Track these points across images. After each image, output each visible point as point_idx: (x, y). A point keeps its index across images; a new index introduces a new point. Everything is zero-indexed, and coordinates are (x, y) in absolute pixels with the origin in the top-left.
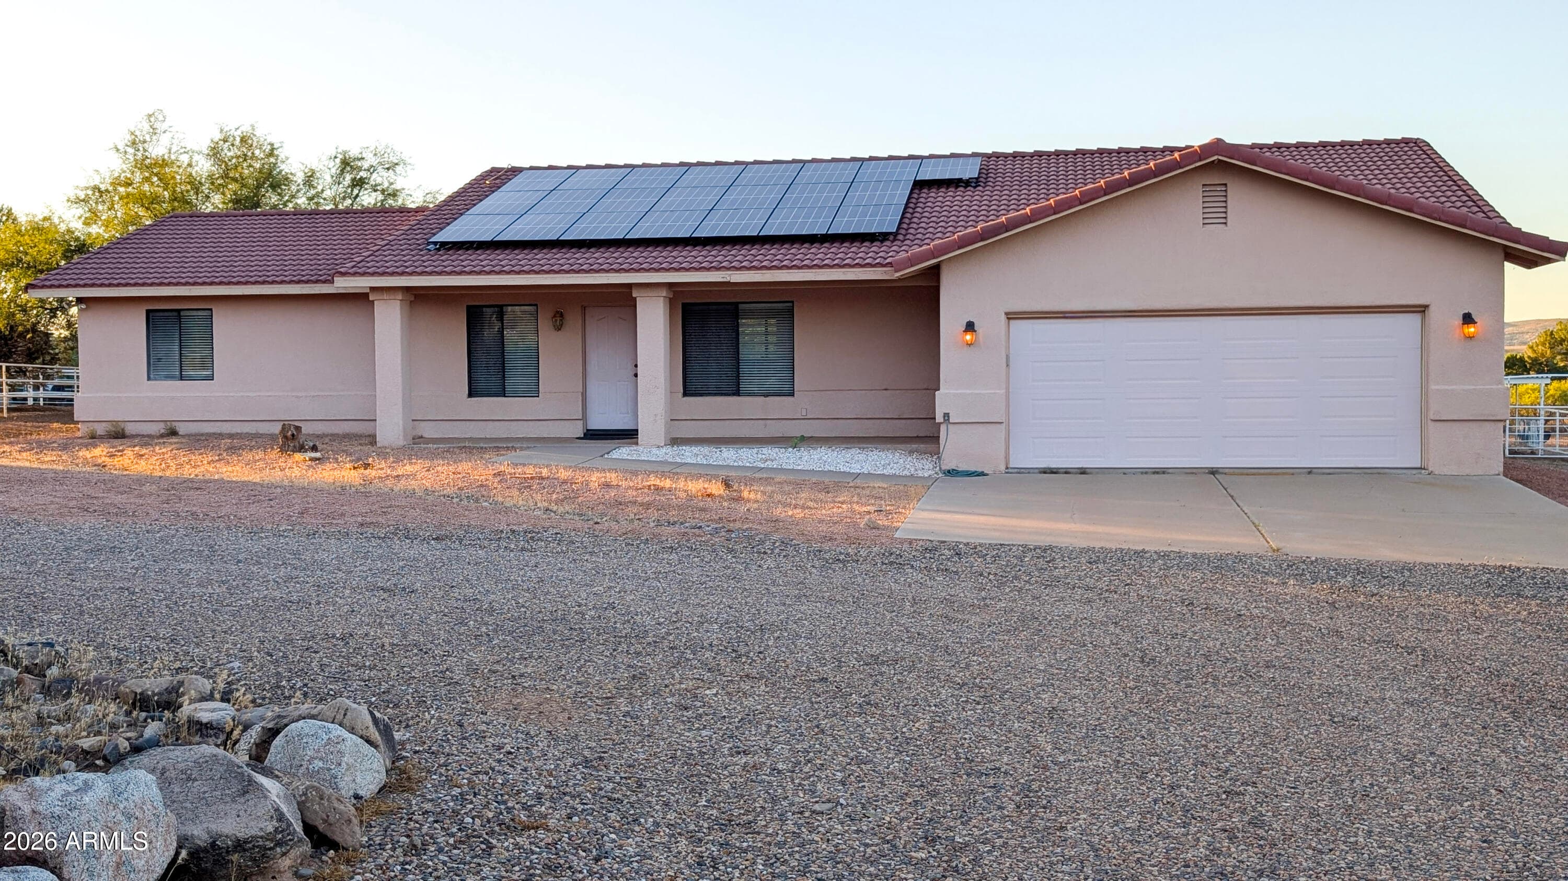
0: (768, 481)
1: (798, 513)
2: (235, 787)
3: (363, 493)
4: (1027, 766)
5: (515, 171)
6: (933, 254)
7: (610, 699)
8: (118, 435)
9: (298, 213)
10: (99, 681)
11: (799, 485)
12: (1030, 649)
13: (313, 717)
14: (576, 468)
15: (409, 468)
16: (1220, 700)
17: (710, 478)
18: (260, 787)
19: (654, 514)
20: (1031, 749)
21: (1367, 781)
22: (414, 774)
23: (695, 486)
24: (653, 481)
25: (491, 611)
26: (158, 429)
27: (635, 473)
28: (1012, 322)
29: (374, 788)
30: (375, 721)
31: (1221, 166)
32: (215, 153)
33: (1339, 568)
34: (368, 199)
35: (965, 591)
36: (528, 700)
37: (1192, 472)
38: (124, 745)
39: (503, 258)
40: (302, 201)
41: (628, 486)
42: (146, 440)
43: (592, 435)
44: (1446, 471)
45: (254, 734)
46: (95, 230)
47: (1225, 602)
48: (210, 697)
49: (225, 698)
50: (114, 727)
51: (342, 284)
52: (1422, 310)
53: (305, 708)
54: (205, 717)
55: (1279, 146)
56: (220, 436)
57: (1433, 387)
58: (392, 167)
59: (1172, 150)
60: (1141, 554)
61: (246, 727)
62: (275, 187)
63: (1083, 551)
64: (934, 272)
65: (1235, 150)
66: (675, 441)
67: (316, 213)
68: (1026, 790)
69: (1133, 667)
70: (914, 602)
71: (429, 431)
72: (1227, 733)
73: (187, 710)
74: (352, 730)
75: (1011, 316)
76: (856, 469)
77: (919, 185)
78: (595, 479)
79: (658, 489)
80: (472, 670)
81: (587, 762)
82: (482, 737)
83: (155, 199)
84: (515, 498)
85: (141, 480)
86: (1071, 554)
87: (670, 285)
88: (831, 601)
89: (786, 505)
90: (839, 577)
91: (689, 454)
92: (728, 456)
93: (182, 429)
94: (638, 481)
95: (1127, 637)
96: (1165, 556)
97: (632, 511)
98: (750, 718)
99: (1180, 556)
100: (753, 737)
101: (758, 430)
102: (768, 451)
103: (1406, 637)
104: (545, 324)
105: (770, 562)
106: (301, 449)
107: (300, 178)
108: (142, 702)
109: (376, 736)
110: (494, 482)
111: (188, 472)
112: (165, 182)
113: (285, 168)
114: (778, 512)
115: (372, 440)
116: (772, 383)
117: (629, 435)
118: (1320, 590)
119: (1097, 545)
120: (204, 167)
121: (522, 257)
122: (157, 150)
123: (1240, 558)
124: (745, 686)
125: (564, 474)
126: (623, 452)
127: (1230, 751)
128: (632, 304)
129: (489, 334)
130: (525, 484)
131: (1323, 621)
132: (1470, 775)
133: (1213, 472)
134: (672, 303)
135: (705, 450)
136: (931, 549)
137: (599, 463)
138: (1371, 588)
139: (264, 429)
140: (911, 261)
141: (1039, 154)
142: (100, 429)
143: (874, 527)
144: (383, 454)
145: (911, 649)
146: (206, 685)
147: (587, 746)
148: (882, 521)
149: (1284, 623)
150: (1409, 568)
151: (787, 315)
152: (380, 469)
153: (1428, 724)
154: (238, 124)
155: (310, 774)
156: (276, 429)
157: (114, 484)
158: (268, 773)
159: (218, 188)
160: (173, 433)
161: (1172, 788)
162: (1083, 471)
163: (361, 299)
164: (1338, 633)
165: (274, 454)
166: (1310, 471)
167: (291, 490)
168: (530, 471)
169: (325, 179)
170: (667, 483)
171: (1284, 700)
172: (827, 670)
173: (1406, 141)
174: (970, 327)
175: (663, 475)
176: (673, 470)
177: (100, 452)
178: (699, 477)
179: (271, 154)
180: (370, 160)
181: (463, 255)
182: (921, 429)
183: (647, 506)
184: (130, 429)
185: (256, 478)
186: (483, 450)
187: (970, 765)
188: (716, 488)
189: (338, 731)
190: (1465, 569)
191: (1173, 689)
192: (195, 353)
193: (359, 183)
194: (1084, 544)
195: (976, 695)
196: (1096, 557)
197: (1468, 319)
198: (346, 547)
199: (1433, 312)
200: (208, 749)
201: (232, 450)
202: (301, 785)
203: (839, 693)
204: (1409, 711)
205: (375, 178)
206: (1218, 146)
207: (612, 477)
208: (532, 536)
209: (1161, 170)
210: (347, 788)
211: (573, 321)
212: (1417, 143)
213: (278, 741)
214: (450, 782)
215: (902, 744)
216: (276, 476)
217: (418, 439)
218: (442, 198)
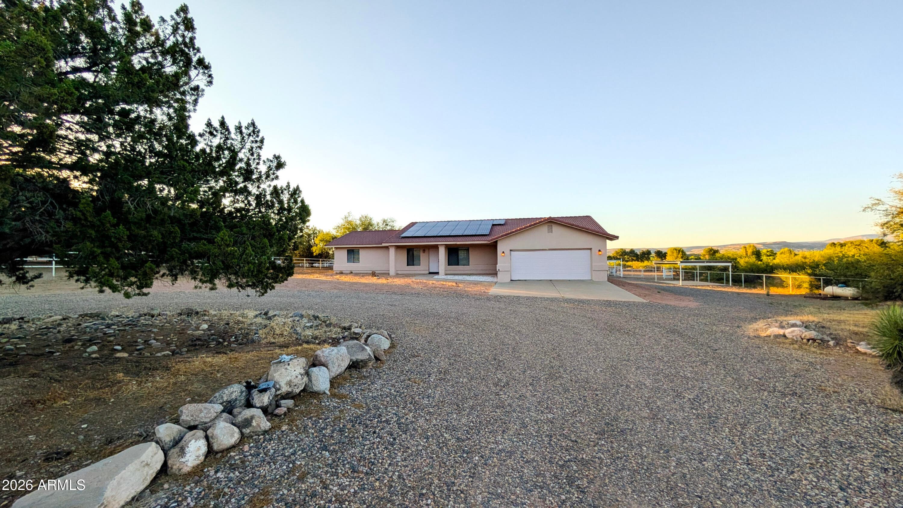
0: (464, 283)
1: (470, 289)
2: (361, 349)
3: (387, 285)
4: (514, 343)
5: (416, 223)
6: (496, 239)
7: (433, 329)
8: (341, 273)
9: (376, 231)
10: (336, 324)
11: (470, 283)
12: (515, 318)
13: (376, 333)
14: (427, 280)
15: (396, 280)
16: (552, 329)
17: (453, 282)
18: (366, 349)
19: (442, 289)
20: (514, 339)
21: (581, 346)
22: (395, 344)
23: (450, 284)
24: (442, 283)
25: (411, 310)
26: (349, 272)
27: (438, 281)
28: (512, 252)
29: (388, 347)
30: (388, 334)
31: (551, 222)
32: (360, 220)
33: (576, 301)
34: (389, 228)
35: (502, 306)
36: (417, 329)
37: (547, 280)
38: (341, 337)
39: (414, 240)
40: (376, 228)
41: (437, 284)
42: (347, 274)
43: (430, 273)
44: (596, 280)
45: (365, 336)
46: (338, 234)
47: (553, 308)
48: (357, 327)
49: (360, 328)
50: (339, 333)
51: (384, 245)
52: (591, 249)
53: (375, 331)
54: (356, 331)
55: (562, 217)
56: (361, 273)
57: (593, 264)
58: (393, 222)
59: (542, 218)
60: (536, 297)
61: (364, 333)
62: (371, 225)
63: (525, 297)
64: (496, 242)
65: (554, 218)
66: (446, 274)
67: (379, 231)
68: (514, 348)
69: (535, 322)
70: (492, 308)
71: (399, 272)
72: (553, 336)
73: (353, 330)
74: (384, 336)
75: (511, 250)
76: (481, 280)
77: (493, 225)
78: (431, 282)
79: (443, 284)
80: (407, 322)
81: (428, 342)
82: (408, 336)
83: (349, 228)
84: (415, 286)
85: (345, 282)
86: (523, 298)
87: (445, 245)
88: (476, 308)
89: (468, 287)
90: (478, 303)
91: (449, 277)
92: (456, 277)
93: (353, 272)
94: (439, 283)
95: (534, 315)
96: (541, 298)
97: (438, 289)
98: (460, 333)
99: (544, 298)
100: (461, 337)
101: (462, 272)
102: (464, 276)
103: (589, 315)
104: (421, 251)
105: (464, 300)
106: (375, 276)
107: (376, 224)
108: (344, 328)
109: (388, 337)
110: (411, 283)
111: (354, 281)
112: (351, 225)
113: (373, 222)
114: (466, 289)
115: (389, 274)
116: (464, 262)
117: (437, 273)
118: (571, 305)
119: (528, 296)
120: (358, 222)
121: (417, 239)
122: (350, 219)
123: (556, 299)
124: (459, 326)
125: (425, 281)
126: (436, 277)
127: (554, 340)
128: (438, 248)
129: (411, 253)
130: (417, 283)
131: (572, 312)
132: (601, 345)
133: (551, 280)
134: (446, 248)
135: (452, 276)
136: (496, 297)
137: (432, 279)
138: (582, 305)
139: (368, 272)
140: (492, 240)
141: (516, 219)
142: (338, 272)
143: (484, 292)
144: (391, 277)
145: (492, 318)
146: (356, 325)
147: (428, 339)
148: (486, 291)
149: (564, 312)
150: (589, 300)
151: (468, 250)
152: (390, 280)
153: (593, 334)
154: (364, 214)
155: (375, 345)
156: (371, 272)
157: (340, 283)
158: (367, 345)
159: (361, 226)
160: (352, 273)
161: (542, 348)
162: (525, 280)
163: (387, 248)
164: (574, 314)
165: (371, 277)
166: (569, 280)
167: (373, 284)
168: (418, 281)
169: (380, 225)
170: (445, 283)
171: (565, 329)
172: (475, 323)
173: (587, 216)
174: (503, 252)
175: (444, 281)
176: (446, 280)
177: (338, 276)
178: (450, 282)
179: (371, 220)
180: (389, 221)
181: (406, 239)
182: (494, 272)
183: (441, 288)
184: (344, 272)
185: (367, 282)
186: (409, 276)
187: (503, 343)
188: (454, 284)
189: (381, 336)
190: (600, 301)
191: (543, 327)
192: (356, 257)
193: (387, 225)
194: (525, 296)
195: (504, 328)
196: (528, 298)
197: (600, 251)
198: (383, 297)
199: (593, 250)
200: (356, 341)
201: (363, 276)
202: (374, 348)
203: (478, 328)
204: (589, 331)
205: (390, 224)
206: (550, 218)
207: (434, 282)
208: (419, 294)
209: (539, 222)
210: (382, 348)
211: (427, 251)
212: (589, 216)
213: (370, 338)
214: (402, 346)
215: (490, 338)
216: (370, 281)
217: (397, 274)
218: (402, 228)
